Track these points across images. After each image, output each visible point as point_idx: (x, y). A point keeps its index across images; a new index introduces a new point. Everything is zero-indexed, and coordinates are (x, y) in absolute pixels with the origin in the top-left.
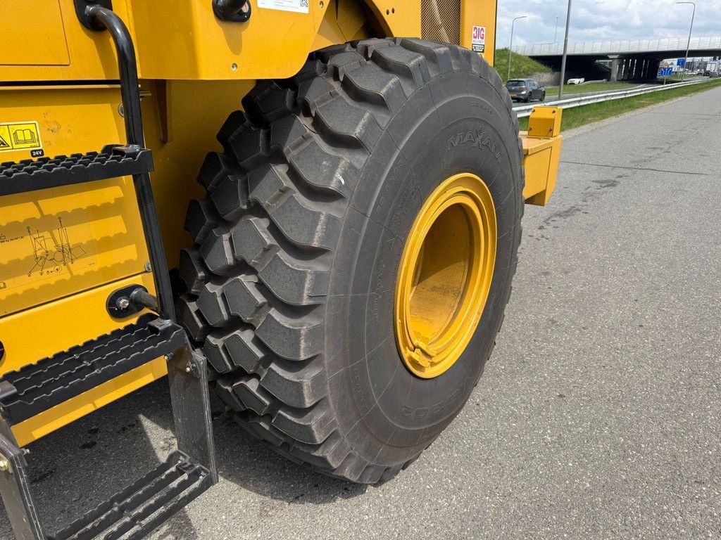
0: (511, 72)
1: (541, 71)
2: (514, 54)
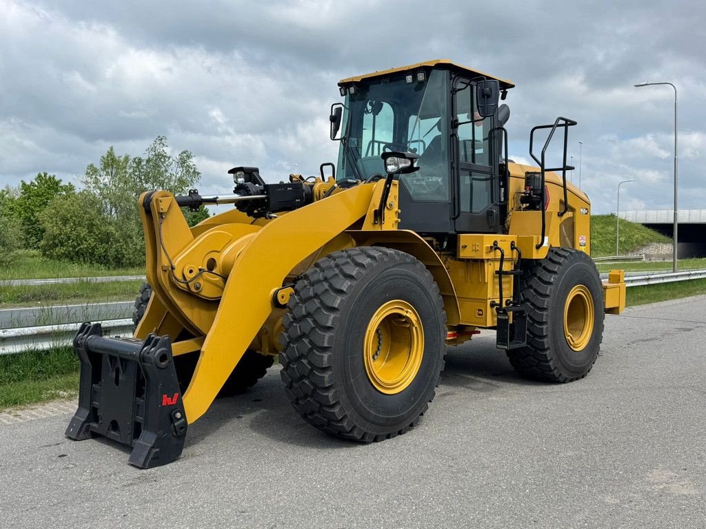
0: (620, 241)
1: (659, 241)
2: (622, 221)
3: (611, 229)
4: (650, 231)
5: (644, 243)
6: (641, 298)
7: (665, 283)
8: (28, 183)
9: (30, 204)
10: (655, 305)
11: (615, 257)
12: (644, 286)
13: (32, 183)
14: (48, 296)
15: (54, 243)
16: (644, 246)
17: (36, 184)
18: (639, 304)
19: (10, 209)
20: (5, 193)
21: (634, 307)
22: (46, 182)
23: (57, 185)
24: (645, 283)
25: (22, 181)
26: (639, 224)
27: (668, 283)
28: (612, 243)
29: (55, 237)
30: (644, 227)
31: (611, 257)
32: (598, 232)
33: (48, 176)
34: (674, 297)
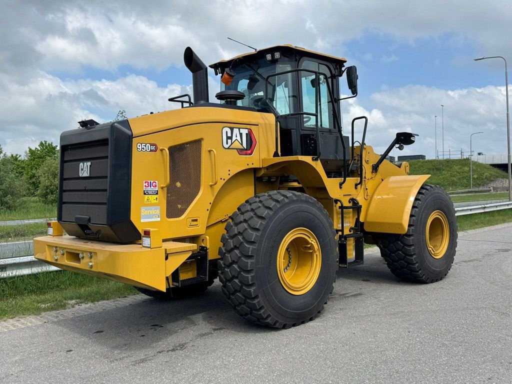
2: (474, 163)
3: (466, 169)
4: (496, 169)
5: (492, 179)
6: (477, 224)
7: (498, 210)
8: (33, 149)
9: (34, 164)
10: (487, 228)
11: (470, 190)
12: (481, 213)
13: (36, 148)
14: (19, 234)
15: (47, 192)
16: (492, 181)
17: (39, 149)
18: (474, 229)
19: (22, 168)
20: (18, 157)
21: (469, 231)
22: (46, 147)
23: (54, 149)
24: (482, 211)
25: (29, 148)
26: (487, 164)
27: (501, 210)
28: (467, 179)
29: (47, 188)
30: (491, 167)
31: (467, 190)
32: (457, 172)
33: (47, 143)
34: (504, 221)
